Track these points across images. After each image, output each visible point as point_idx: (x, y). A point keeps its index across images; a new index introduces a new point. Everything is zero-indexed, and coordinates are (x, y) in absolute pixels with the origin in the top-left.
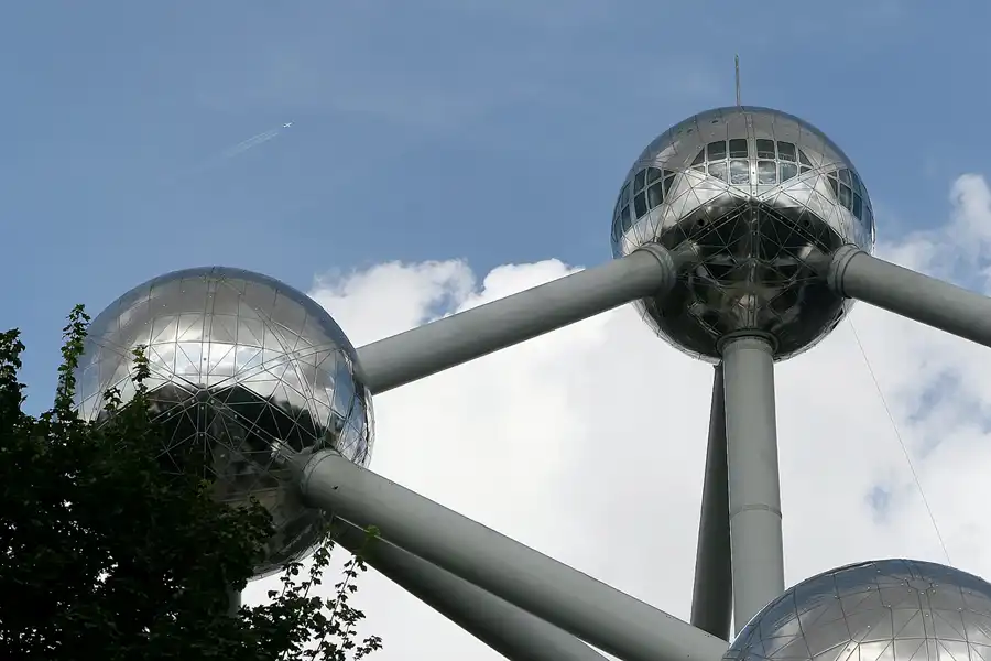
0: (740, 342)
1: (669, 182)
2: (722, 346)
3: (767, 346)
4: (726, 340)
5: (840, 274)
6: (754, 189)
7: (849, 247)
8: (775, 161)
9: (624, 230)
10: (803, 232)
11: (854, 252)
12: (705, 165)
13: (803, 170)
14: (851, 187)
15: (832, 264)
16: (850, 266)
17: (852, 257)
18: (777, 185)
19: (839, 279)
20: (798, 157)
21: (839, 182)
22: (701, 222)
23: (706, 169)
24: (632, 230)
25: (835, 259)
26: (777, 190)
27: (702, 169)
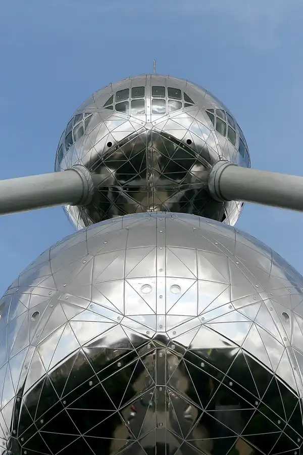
1: (87, 121)
5: (217, 179)
6: (149, 117)
7: (224, 162)
8: (165, 99)
9: (60, 163)
10: (186, 148)
11: (227, 164)
12: (114, 104)
13: (186, 105)
14: (226, 122)
15: (212, 173)
16: (223, 173)
17: (226, 167)
18: (166, 114)
19: (217, 184)
20: (183, 97)
21: (216, 116)
22: (109, 144)
23: (114, 108)
24: (63, 160)
25: (213, 170)
26: (166, 118)
27: (111, 108)
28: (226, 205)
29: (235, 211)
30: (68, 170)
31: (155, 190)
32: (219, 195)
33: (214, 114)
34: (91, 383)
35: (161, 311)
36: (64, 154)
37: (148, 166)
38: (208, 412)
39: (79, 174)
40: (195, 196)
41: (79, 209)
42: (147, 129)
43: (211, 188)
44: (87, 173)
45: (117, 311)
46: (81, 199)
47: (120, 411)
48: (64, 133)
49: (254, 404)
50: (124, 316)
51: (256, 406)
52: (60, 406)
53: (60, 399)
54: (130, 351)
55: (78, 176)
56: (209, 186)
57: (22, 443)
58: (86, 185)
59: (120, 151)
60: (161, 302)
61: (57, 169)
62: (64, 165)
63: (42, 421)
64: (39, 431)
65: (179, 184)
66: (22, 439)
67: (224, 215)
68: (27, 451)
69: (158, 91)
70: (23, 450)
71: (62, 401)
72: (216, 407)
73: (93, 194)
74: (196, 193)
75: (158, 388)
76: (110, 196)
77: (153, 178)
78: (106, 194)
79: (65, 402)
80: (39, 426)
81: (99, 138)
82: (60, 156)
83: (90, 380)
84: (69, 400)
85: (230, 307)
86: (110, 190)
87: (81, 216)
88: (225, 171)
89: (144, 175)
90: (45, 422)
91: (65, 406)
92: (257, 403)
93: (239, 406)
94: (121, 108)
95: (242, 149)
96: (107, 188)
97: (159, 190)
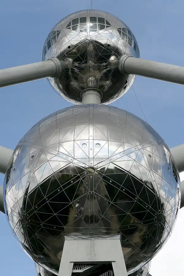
0: (87, 93)
1: (58, 35)
2: (81, 95)
3: (98, 94)
4: (83, 92)
5: (123, 64)
6: (88, 33)
7: (126, 55)
8: (96, 23)
9: (45, 55)
10: (107, 49)
11: (128, 56)
12: (71, 27)
13: (107, 27)
14: (127, 34)
15: (120, 61)
16: (126, 61)
17: (127, 58)
18: (97, 32)
19: (123, 66)
20: (105, 22)
21: (122, 32)
22: (69, 47)
23: (71, 28)
24: (46, 54)
25: (121, 59)
26: (97, 33)
27: (70, 28)
28: (127, 77)
29: (132, 79)
30: (49, 60)
31: (92, 70)
32: (124, 72)
33: (121, 31)
34: (59, 190)
35: (91, 156)
36: (47, 51)
37: (89, 58)
38: (114, 203)
39: (54, 62)
40: (112, 72)
41: (55, 79)
42: (88, 39)
43: (120, 69)
44: (58, 61)
45: (71, 156)
46: (56, 74)
47: (73, 203)
48: (47, 40)
49: (135, 199)
50: (74, 158)
51: (136, 200)
52: (45, 201)
53: (45, 198)
54: (77, 175)
55: (54, 63)
56: (119, 67)
57: (28, 217)
58: (58, 67)
59: (74, 50)
60: (91, 152)
61: (43, 60)
62: (47, 57)
63: (37, 207)
64: (35, 212)
65: (104, 66)
66: (28, 215)
67: (127, 81)
68: (30, 220)
69: (93, 19)
70: (28, 220)
71: (46, 198)
72: (117, 201)
73: (61, 72)
74: (113, 71)
75: (90, 192)
76: (70, 73)
77: (91, 63)
78: (68, 72)
79: (47, 199)
80: (35, 209)
81: (64, 44)
82: (45, 52)
83: (58, 189)
84: (49, 198)
85: (124, 153)
86: (70, 70)
87: (56, 82)
88: (127, 59)
89: (86, 62)
90: (38, 208)
91: (47, 200)
92: (136, 198)
93: (128, 200)
94: (74, 29)
95: (136, 47)
96: (68, 69)
97: (94, 69)
